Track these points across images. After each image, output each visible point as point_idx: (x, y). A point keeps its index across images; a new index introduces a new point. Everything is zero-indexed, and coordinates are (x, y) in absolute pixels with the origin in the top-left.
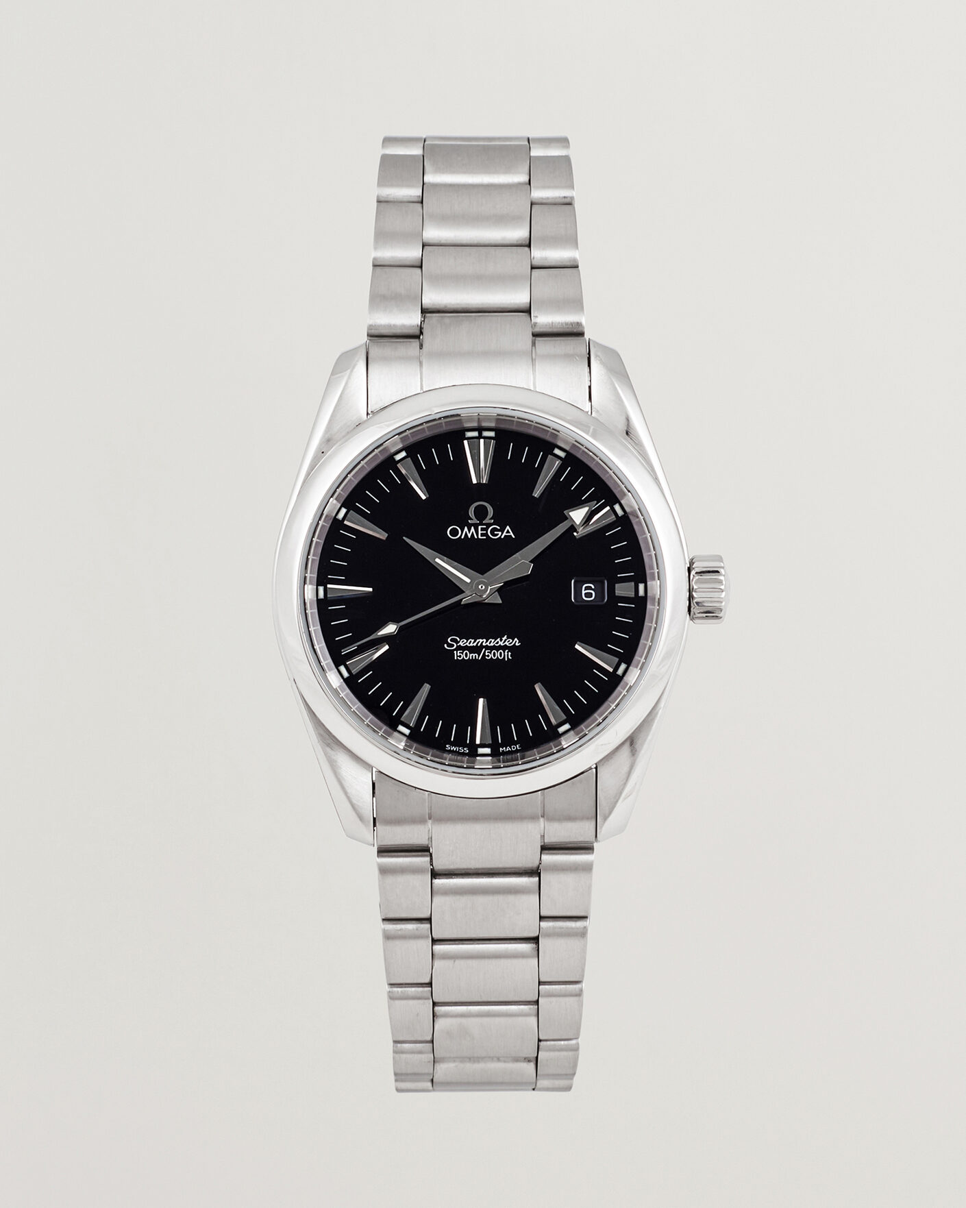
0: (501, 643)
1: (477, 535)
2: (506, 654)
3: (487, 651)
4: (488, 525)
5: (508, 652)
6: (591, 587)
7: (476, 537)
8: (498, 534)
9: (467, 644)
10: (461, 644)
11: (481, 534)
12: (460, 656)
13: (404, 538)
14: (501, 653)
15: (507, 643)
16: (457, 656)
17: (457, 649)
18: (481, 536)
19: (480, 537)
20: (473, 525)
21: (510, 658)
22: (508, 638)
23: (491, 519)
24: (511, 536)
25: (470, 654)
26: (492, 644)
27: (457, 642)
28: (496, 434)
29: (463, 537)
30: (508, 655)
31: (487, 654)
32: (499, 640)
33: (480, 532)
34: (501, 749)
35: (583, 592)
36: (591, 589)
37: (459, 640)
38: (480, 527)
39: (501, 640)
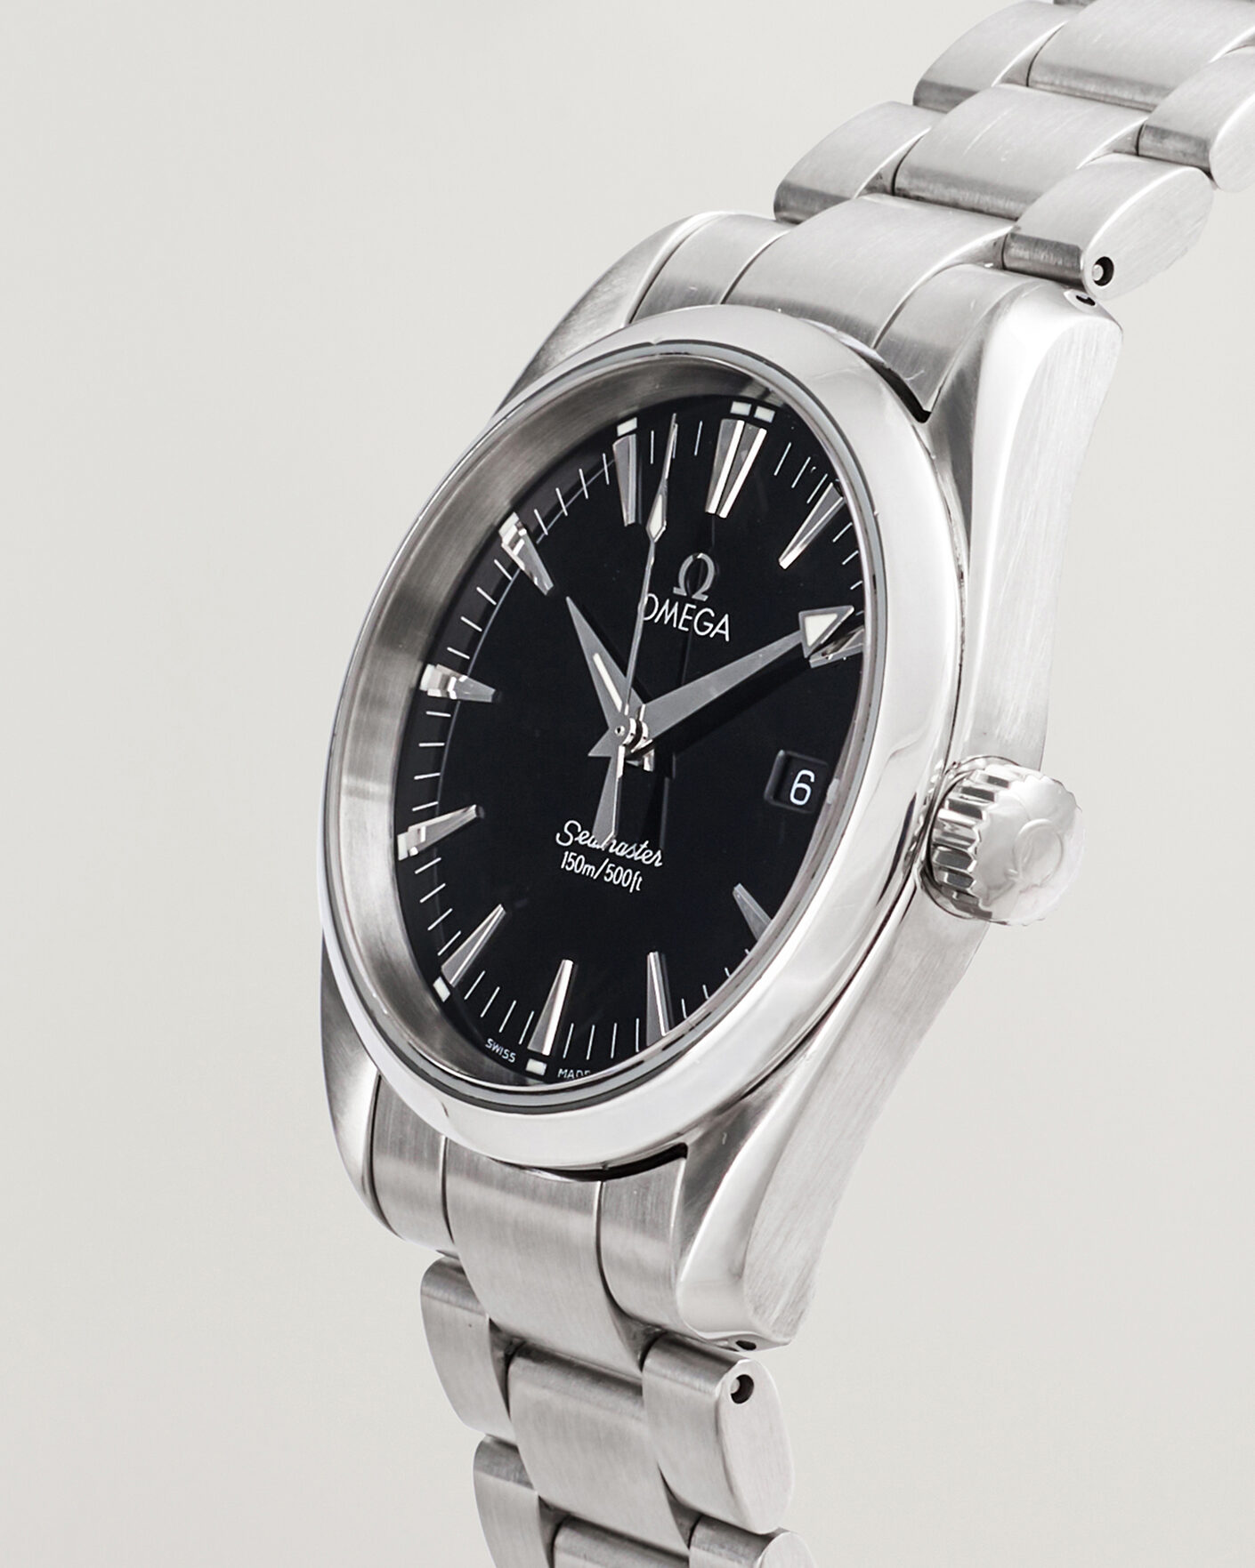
0: (635, 856)
1: (678, 624)
2: (635, 878)
3: (610, 865)
4: (701, 605)
5: (638, 877)
6: (809, 777)
7: (675, 625)
8: (708, 627)
9: (588, 842)
10: (580, 839)
11: (685, 620)
12: (570, 864)
13: (568, 599)
14: (628, 874)
15: (643, 857)
16: (567, 863)
17: (569, 849)
18: (683, 626)
19: (680, 627)
20: (679, 598)
21: (638, 889)
22: (649, 847)
23: (704, 593)
24: (724, 635)
25: (586, 863)
26: (622, 853)
27: (575, 835)
28: (774, 418)
29: (656, 620)
30: (637, 881)
31: (608, 871)
32: (633, 847)
33: (684, 616)
34: (561, 1071)
35: (796, 785)
36: (808, 783)
37: (579, 830)
38: (688, 605)
39: (637, 848)
